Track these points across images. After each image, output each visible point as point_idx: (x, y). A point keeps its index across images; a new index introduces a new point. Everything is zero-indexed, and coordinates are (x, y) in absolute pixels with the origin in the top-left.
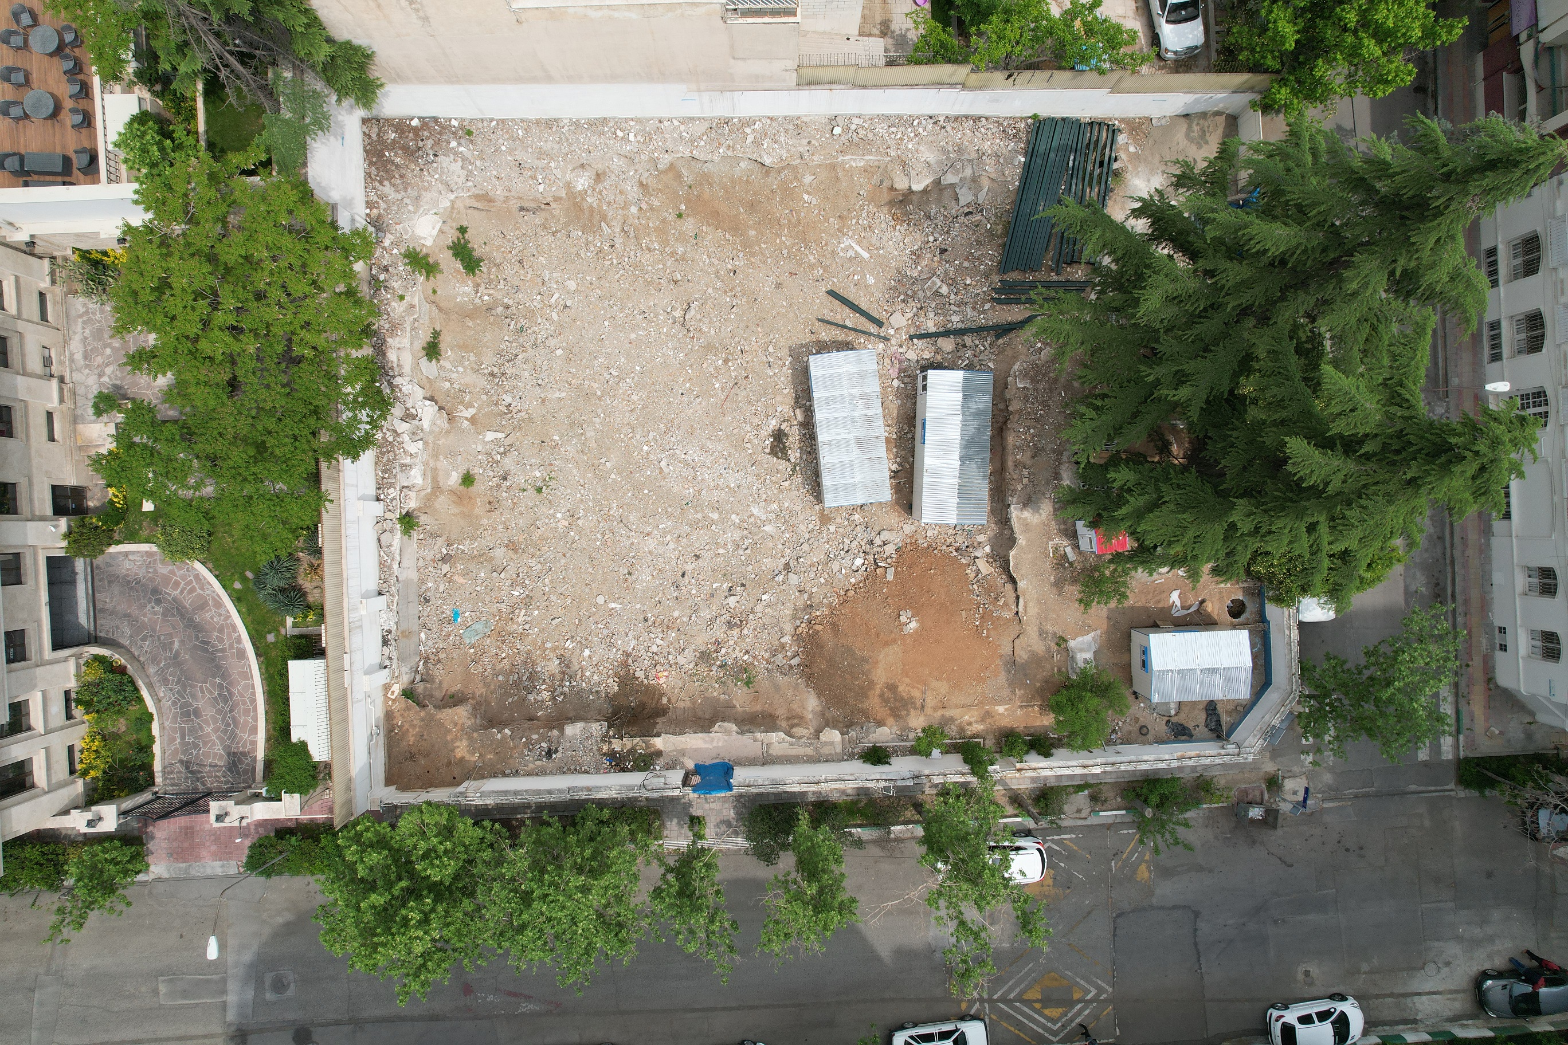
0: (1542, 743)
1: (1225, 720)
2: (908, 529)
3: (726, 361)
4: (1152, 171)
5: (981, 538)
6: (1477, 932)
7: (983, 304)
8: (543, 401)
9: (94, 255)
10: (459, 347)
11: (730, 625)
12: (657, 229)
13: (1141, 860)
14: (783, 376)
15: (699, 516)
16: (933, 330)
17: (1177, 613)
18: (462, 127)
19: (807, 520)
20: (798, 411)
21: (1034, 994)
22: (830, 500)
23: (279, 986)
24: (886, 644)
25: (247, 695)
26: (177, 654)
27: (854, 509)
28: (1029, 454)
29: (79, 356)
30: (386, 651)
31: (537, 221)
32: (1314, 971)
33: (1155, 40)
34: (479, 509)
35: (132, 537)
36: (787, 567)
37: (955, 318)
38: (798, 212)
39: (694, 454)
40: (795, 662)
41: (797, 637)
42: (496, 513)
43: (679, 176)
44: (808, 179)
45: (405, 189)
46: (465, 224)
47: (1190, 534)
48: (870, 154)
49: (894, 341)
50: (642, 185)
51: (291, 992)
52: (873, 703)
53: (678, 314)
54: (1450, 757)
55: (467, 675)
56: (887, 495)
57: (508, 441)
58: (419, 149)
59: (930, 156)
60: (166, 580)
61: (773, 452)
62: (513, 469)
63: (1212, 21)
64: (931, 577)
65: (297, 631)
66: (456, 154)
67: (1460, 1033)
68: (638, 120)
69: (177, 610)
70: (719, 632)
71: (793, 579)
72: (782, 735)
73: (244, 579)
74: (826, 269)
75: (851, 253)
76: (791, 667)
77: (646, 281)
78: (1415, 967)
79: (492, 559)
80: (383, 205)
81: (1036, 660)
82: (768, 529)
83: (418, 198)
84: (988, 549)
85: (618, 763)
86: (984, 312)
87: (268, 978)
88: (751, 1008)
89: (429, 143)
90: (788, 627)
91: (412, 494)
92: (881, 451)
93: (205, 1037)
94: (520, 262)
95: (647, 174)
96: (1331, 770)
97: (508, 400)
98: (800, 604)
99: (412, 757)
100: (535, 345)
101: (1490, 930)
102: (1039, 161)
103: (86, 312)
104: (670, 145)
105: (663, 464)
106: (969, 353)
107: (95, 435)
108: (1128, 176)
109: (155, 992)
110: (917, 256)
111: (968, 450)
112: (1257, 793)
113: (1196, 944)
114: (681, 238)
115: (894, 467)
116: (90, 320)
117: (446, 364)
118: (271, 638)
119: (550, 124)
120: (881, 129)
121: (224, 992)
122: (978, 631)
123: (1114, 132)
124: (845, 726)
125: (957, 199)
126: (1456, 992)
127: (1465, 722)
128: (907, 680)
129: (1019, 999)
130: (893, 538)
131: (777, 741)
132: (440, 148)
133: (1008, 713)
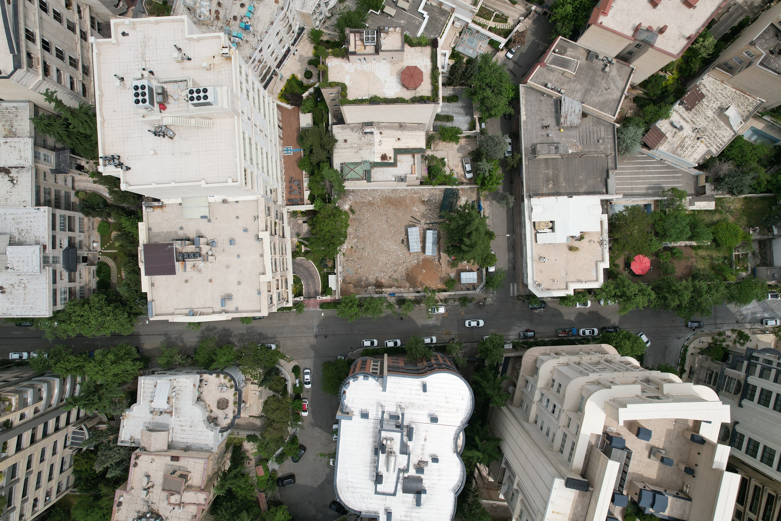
1: (475, 287)
2: (424, 256)
3: (394, 228)
4: (465, 197)
5: (436, 258)
6: (520, 324)
7: (437, 219)
8: (364, 234)
9: (295, 212)
10: (352, 226)
11: (394, 272)
12: (383, 206)
13: (462, 311)
14: (403, 230)
15: (389, 254)
16: (428, 223)
17: (466, 270)
18: (352, 191)
19: (407, 254)
20: (406, 237)
22: (411, 251)
23: (322, 329)
24: (420, 275)
25: (318, 282)
26: (306, 275)
27: (415, 253)
28: (443, 244)
29: (292, 227)
30: (341, 274)
31: (363, 205)
32: (492, 331)
33: (466, 176)
34: (353, 252)
35: (300, 256)
36: (404, 262)
37: (432, 221)
38: (406, 204)
39: (388, 243)
40: (405, 278)
41: (405, 274)
42: (356, 253)
43: (387, 198)
44: (408, 198)
45: (343, 201)
46: (352, 206)
48: (418, 195)
49: (422, 225)
51: (324, 329)
52: (418, 284)
53: (386, 220)
54: (517, 295)
55: (351, 279)
56: (420, 250)
57: (358, 241)
58: (346, 194)
59: (428, 195)
60: (304, 263)
61: (402, 243)
62: (359, 246)
63: (473, 173)
64: (428, 264)
65: (327, 271)
66: (352, 195)
68: (381, 190)
69: (305, 268)
70: (392, 273)
71: (405, 264)
73: (318, 263)
74: (411, 213)
75: (415, 210)
77: (381, 214)
78: (509, 331)
79: (355, 260)
80: (341, 205)
81: (444, 277)
82: (401, 256)
83: (345, 203)
84: (437, 260)
85: (377, 293)
87: (320, 327)
88: (398, 333)
90: (404, 272)
91: (345, 250)
92: (419, 243)
93: (311, 336)
94: (360, 211)
95: (381, 198)
96: (496, 297)
97: (358, 234)
98: (406, 268)
99: (344, 292)
100: (362, 225)
101: (523, 324)
102: (446, 196)
103: (293, 220)
104: (385, 193)
105: (383, 245)
106: (434, 227)
107: (295, 240)
108: (461, 198)
109: (303, 329)
110: (426, 210)
111: (433, 243)
112: (482, 300)
114: (387, 208)
115: (422, 246)
116: (293, 222)
117: (350, 229)
118: (322, 272)
119: (366, 190)
120: (420, 191)
121: (313, 329)
122: (435, 273)
123: (458, 191)
124: (413, 288)
125: (432, 201)
126: (516, 335)
127: (519, 289)
128: (423, 281)
129: (442, 333)
130: (421, 258)
131: (402, 290)
132: (349, 194)
133: (440, 286)
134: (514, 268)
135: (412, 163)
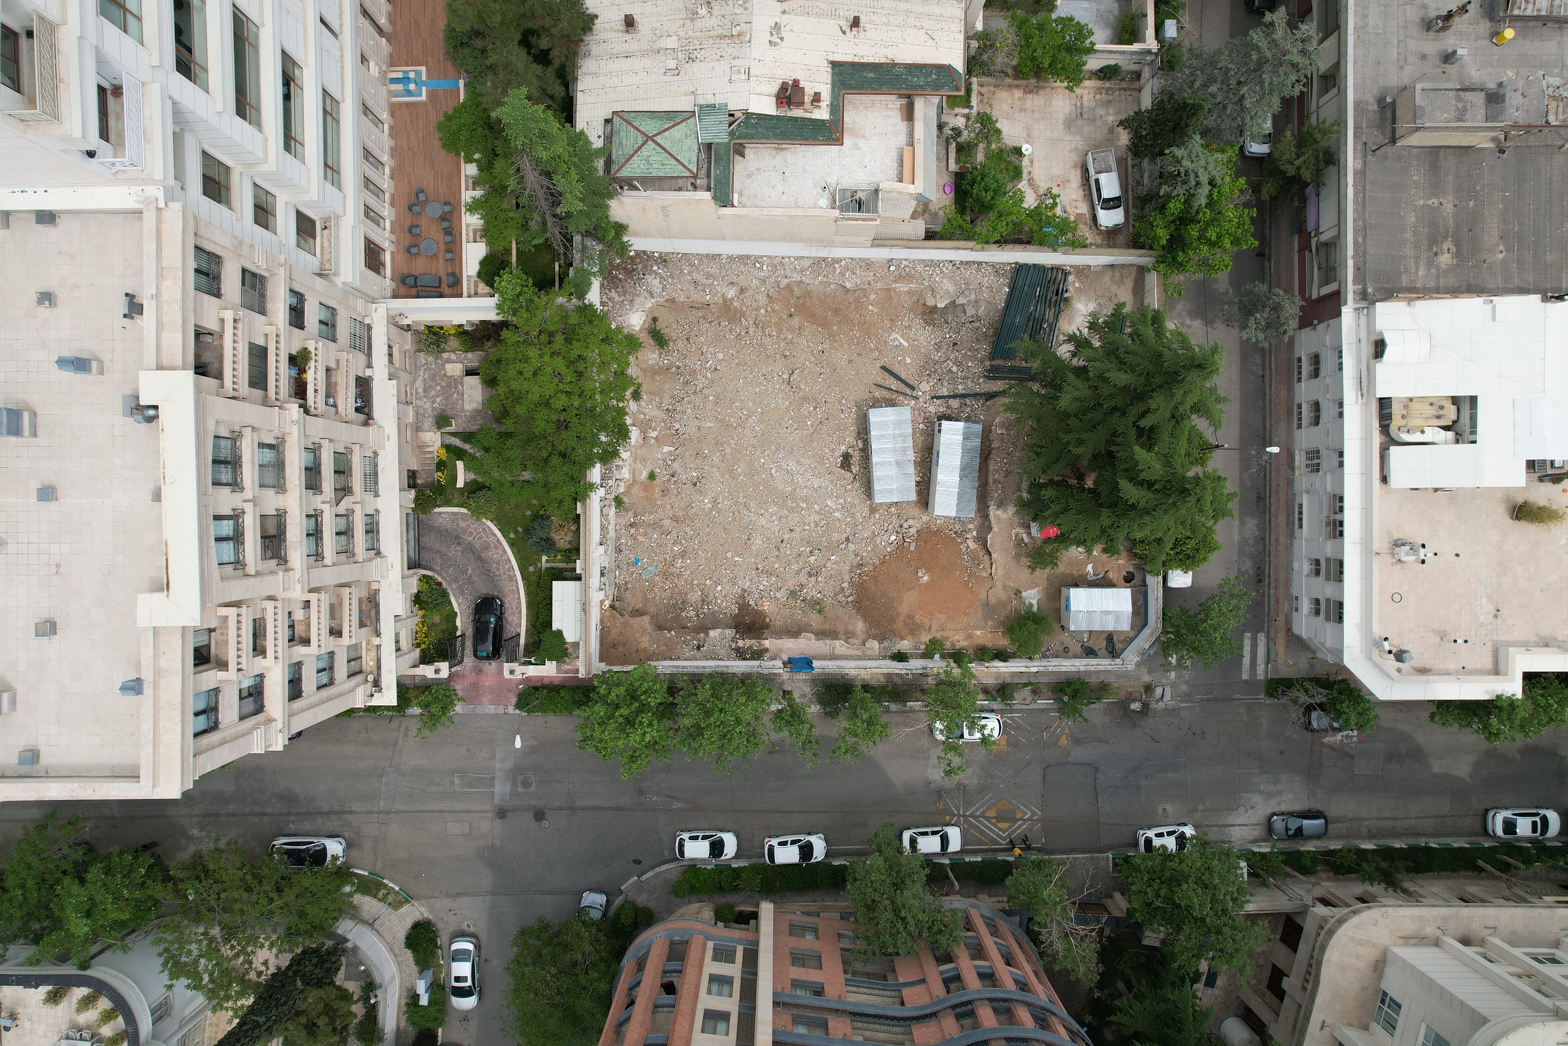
0: (1320, 671)
1: (1119, 646)
2: (925, 518)
3: (815, 408)
4: (1089, 300)
5: (971, 526)
6: (1272, 788)
7: (978, 379)
8: (699, 428)
9: (435, 329)
10: (651, 393)
11: (810, 575)
12: (776, 323)
13: (1062, 733)
14: (849, 419)
15: (794, 505)
16: (946, 394)
17: (1091, 577)
18: (660, 257)
19: (862, 510)
20: (859, 442)
21: (992, 813)
22: (878, 499)
23: (526, 784)
24: (909, 589)
25: (514, 604)
26: (470, 576)
27: (891, 504)
28: (1002, 475)
29: (420, 390)
30: (603, 579)
31: (700, 314)
32: (1169, 808)
33: (1094, 218)
34: (657, 494)
35: (448, 503)
36: (847, 539)
37: (960, 387)
38: (865, 317)
39: (793, 466)
40: (850, 599)
41: (851, 582)
42: (667, 497)
43: (792, 291)
44: (872, 297)
45: (625, 295)
46: (656, 315)
47: (1082, 527)
48: (912, 283)
49: (921, 400)
50: (768, 296)
51: (533, 788)
52: (899, 625)
53: (786, 376)
54: (1262, 678)
55: (645, 599)
56: (913, 497)
57: (677, 452)
58: (634, 270)
59: (949, 286)
60: (465, 530)
61: (842, 467)
62: (679, 470)
63: (1131, 206)
64: (938, 549)
65: (549, 565)
66: (656, 273)
67: (1256, 849)
68: (769, 257)
69: (470, 549)
70: (803, 578)
71: (851, 547)
72: (842, 642)
73: (516, 532)
74: (880, 352)
75: (896, 343)
76: (847, 603)
77: (767, 355)
78: (1232, 809)
79: (662, 526)
80: (611, 304)
81: (1002, 604)
82: (837, 514)
83: (632, 301)
84: (975, 533)
85: (741, 654)
86: (979, 384)
87: (520, 778)
88: (816, 812)
89: (640, 266)
90: (847, 577)
91: (622, 484)
92: (911, 469)
93: (481, 812)
94: (687, 339)
95: (772, 290)
96: (1187, 683)
97: (677, 426)
98: (855, 563)
99: (614, 646)
100: (695, 393)
101: (1280, 787)
102: (1017, 293)
103: (426, 364)
104: (788, 273)
105: (773, 471)
106: (968, 409)
107: (428, 439)
108: (1074, 302)
109: (452, 782)
110: (938, 347)
111: (964, 470)
112: (1138, 695)
113: (1095, 788)
114: (791, 329)
115: (918, 479)
116: (428, 368)
117: (643, 403)
118: (531, 569)
119: (714, 257)
120: (920, 268)
121: (493, 786)
122: (966, 584)
123: (1066, 274)
124: (881, 639)
125: (965, 312)
126: (1257, 825)
127: (1273, 656)
128: (921, 612)
129: (982, 816)
130: (915, 524)
131: (839, 646)
132: (647, 270)
133: (982, 635)
134: (1260, 577)
135: (902, 140)
